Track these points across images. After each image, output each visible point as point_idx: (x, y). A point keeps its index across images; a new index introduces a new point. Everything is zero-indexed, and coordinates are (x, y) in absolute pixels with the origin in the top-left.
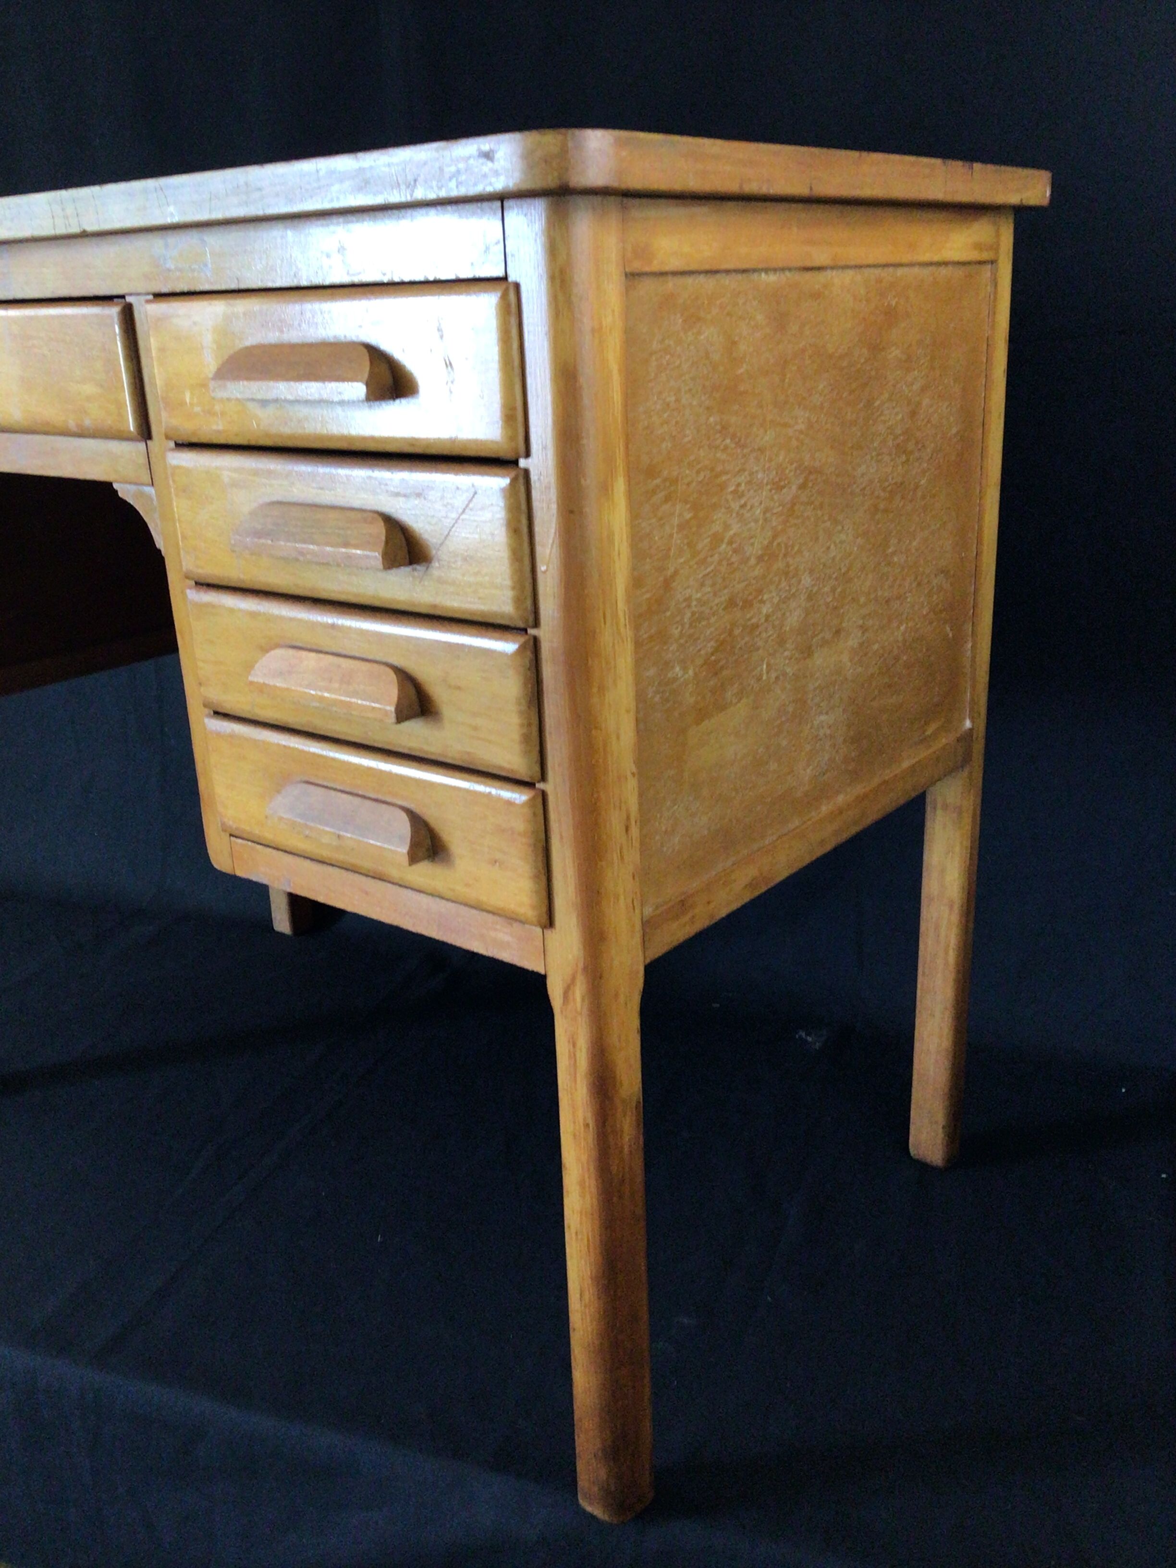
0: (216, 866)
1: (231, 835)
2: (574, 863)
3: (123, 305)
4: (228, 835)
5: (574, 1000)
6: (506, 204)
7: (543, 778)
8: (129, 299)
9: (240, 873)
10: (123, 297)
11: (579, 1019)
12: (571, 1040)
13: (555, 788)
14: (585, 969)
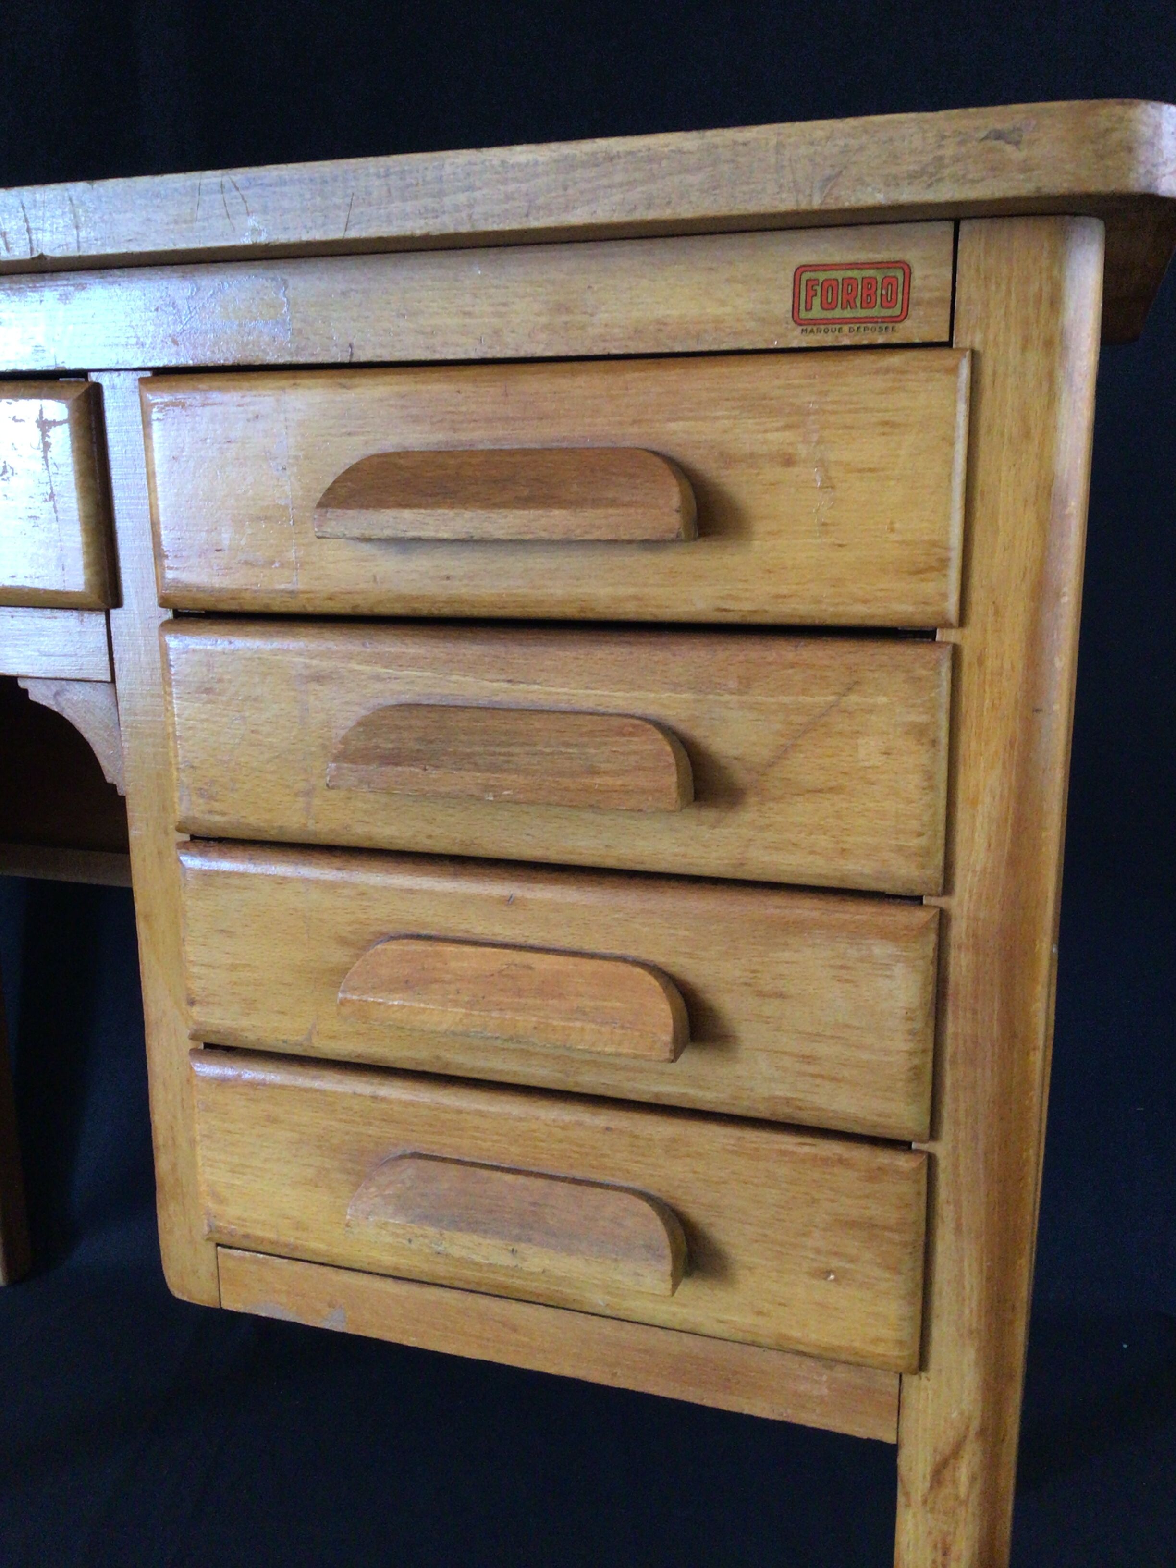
0: (178, 1294)
1: (218, 1245)
2: (981, 1264)
3: (81, 390)
4: (213, 1245)
5: (955, 1482)
6: (965, 227)
7: (934, 1133)
8: (93, 377)
9: (232, 1303)
10: (82, 374)
11: (962, 1513)
12: (939, 1545)
13: (955, 1148)
14: (982, 1432)
